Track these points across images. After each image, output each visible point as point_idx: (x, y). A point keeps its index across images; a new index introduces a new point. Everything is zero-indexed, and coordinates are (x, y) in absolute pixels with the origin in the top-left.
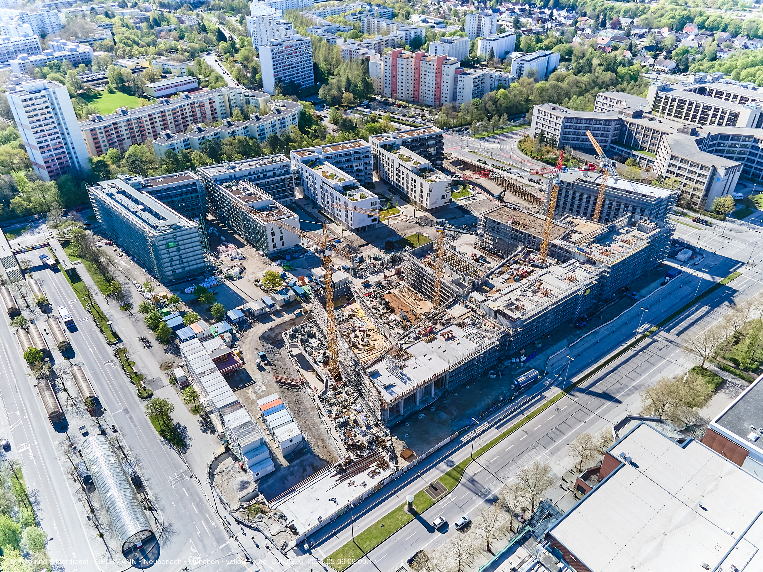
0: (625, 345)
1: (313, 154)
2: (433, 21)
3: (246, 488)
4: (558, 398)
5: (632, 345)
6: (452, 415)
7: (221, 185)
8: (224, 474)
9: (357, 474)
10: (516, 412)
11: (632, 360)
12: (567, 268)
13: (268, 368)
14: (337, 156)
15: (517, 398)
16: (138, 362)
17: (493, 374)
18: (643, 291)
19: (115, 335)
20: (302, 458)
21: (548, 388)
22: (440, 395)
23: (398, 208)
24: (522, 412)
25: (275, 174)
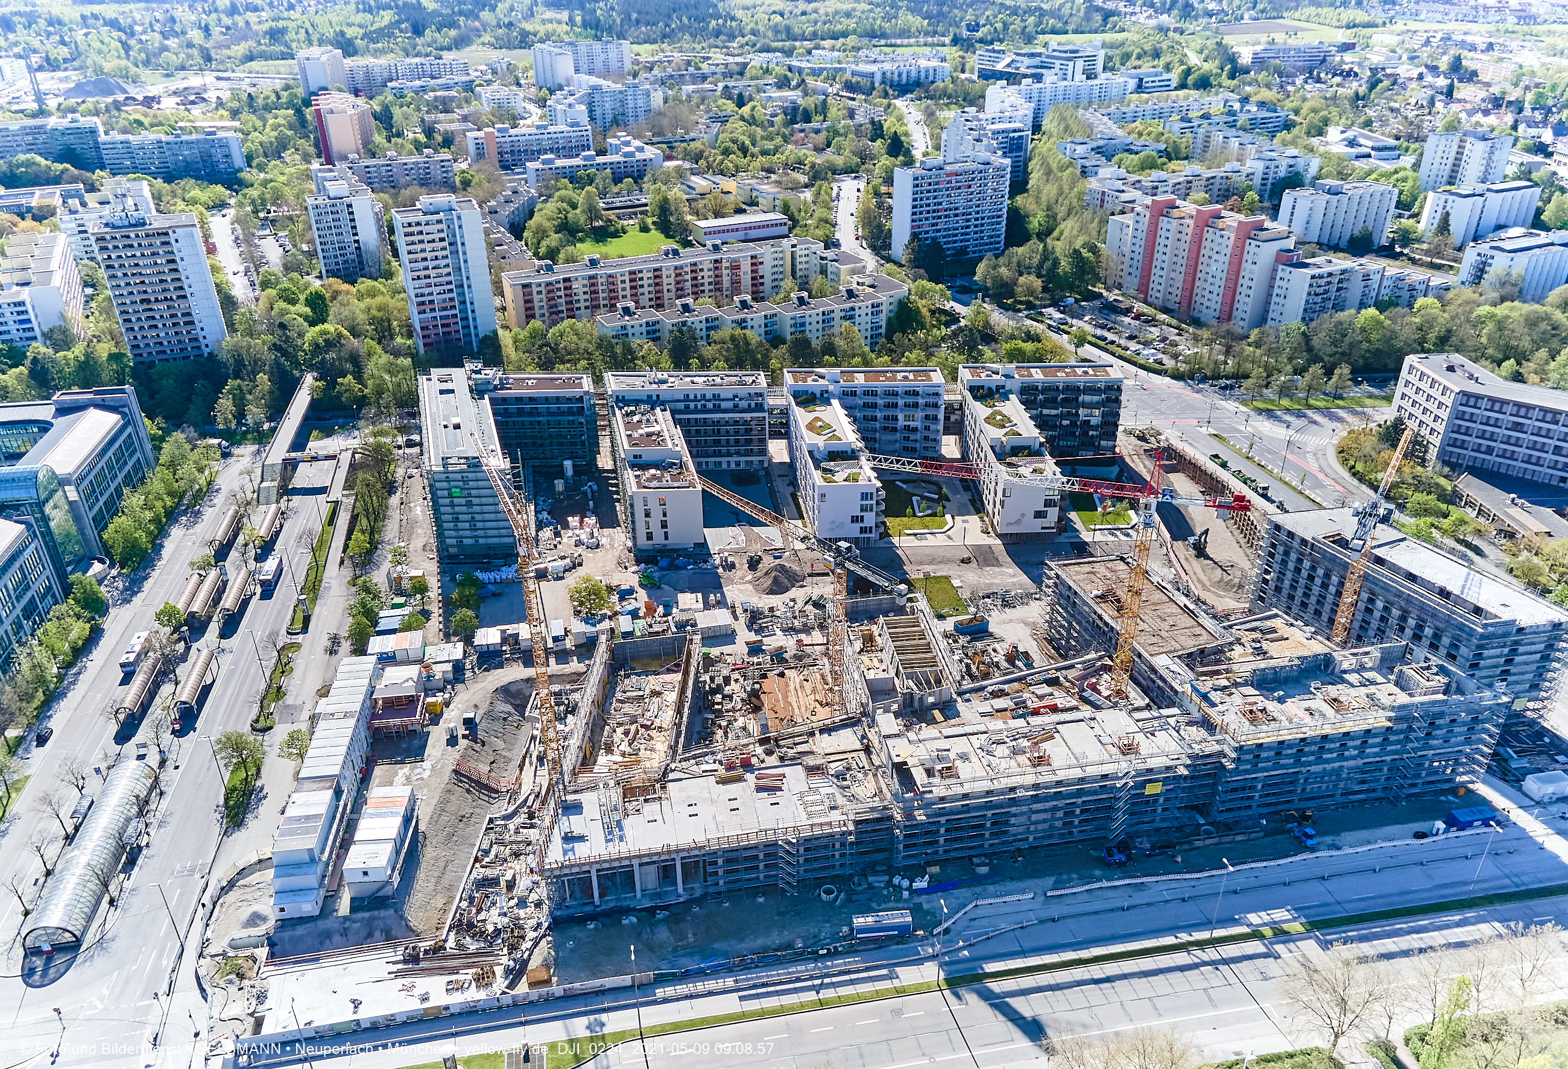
0: (1184, 937)
1: (821, 382)
2: (1370, 144)
3: (256, 925)
4: (920, 990)
5: (1201, 944)
6: (680, 940)
7: (620, 409)
8: (248, 890)
9: (429, 975)
10: (809, 983)
11: (1170, 976)
12: (1140, 724)
13: (463, 743)
14: (866, 393)
15: (833, 954)
16: (298, 673)
17: (829, 892)
18: (1348, 836)
19: (307, 620)
20: (376, 913)
21: (920, 961)
22: (697, 894)
23: (948, 517)
24: (817, 989)
25: (736, 406)
